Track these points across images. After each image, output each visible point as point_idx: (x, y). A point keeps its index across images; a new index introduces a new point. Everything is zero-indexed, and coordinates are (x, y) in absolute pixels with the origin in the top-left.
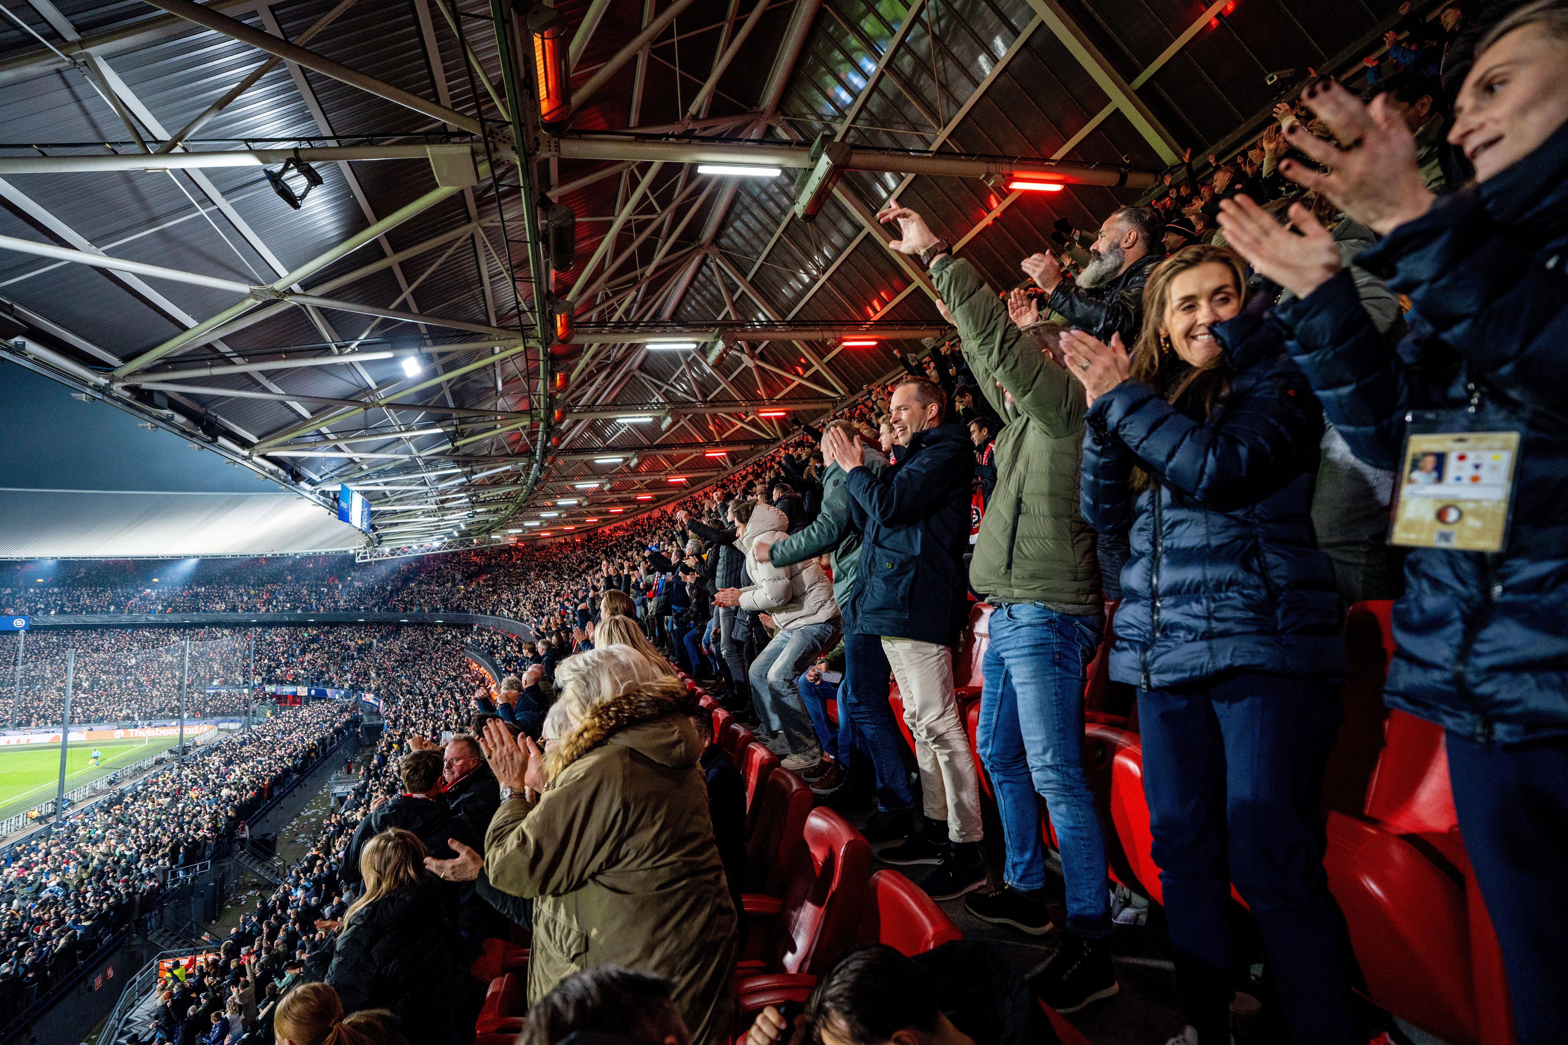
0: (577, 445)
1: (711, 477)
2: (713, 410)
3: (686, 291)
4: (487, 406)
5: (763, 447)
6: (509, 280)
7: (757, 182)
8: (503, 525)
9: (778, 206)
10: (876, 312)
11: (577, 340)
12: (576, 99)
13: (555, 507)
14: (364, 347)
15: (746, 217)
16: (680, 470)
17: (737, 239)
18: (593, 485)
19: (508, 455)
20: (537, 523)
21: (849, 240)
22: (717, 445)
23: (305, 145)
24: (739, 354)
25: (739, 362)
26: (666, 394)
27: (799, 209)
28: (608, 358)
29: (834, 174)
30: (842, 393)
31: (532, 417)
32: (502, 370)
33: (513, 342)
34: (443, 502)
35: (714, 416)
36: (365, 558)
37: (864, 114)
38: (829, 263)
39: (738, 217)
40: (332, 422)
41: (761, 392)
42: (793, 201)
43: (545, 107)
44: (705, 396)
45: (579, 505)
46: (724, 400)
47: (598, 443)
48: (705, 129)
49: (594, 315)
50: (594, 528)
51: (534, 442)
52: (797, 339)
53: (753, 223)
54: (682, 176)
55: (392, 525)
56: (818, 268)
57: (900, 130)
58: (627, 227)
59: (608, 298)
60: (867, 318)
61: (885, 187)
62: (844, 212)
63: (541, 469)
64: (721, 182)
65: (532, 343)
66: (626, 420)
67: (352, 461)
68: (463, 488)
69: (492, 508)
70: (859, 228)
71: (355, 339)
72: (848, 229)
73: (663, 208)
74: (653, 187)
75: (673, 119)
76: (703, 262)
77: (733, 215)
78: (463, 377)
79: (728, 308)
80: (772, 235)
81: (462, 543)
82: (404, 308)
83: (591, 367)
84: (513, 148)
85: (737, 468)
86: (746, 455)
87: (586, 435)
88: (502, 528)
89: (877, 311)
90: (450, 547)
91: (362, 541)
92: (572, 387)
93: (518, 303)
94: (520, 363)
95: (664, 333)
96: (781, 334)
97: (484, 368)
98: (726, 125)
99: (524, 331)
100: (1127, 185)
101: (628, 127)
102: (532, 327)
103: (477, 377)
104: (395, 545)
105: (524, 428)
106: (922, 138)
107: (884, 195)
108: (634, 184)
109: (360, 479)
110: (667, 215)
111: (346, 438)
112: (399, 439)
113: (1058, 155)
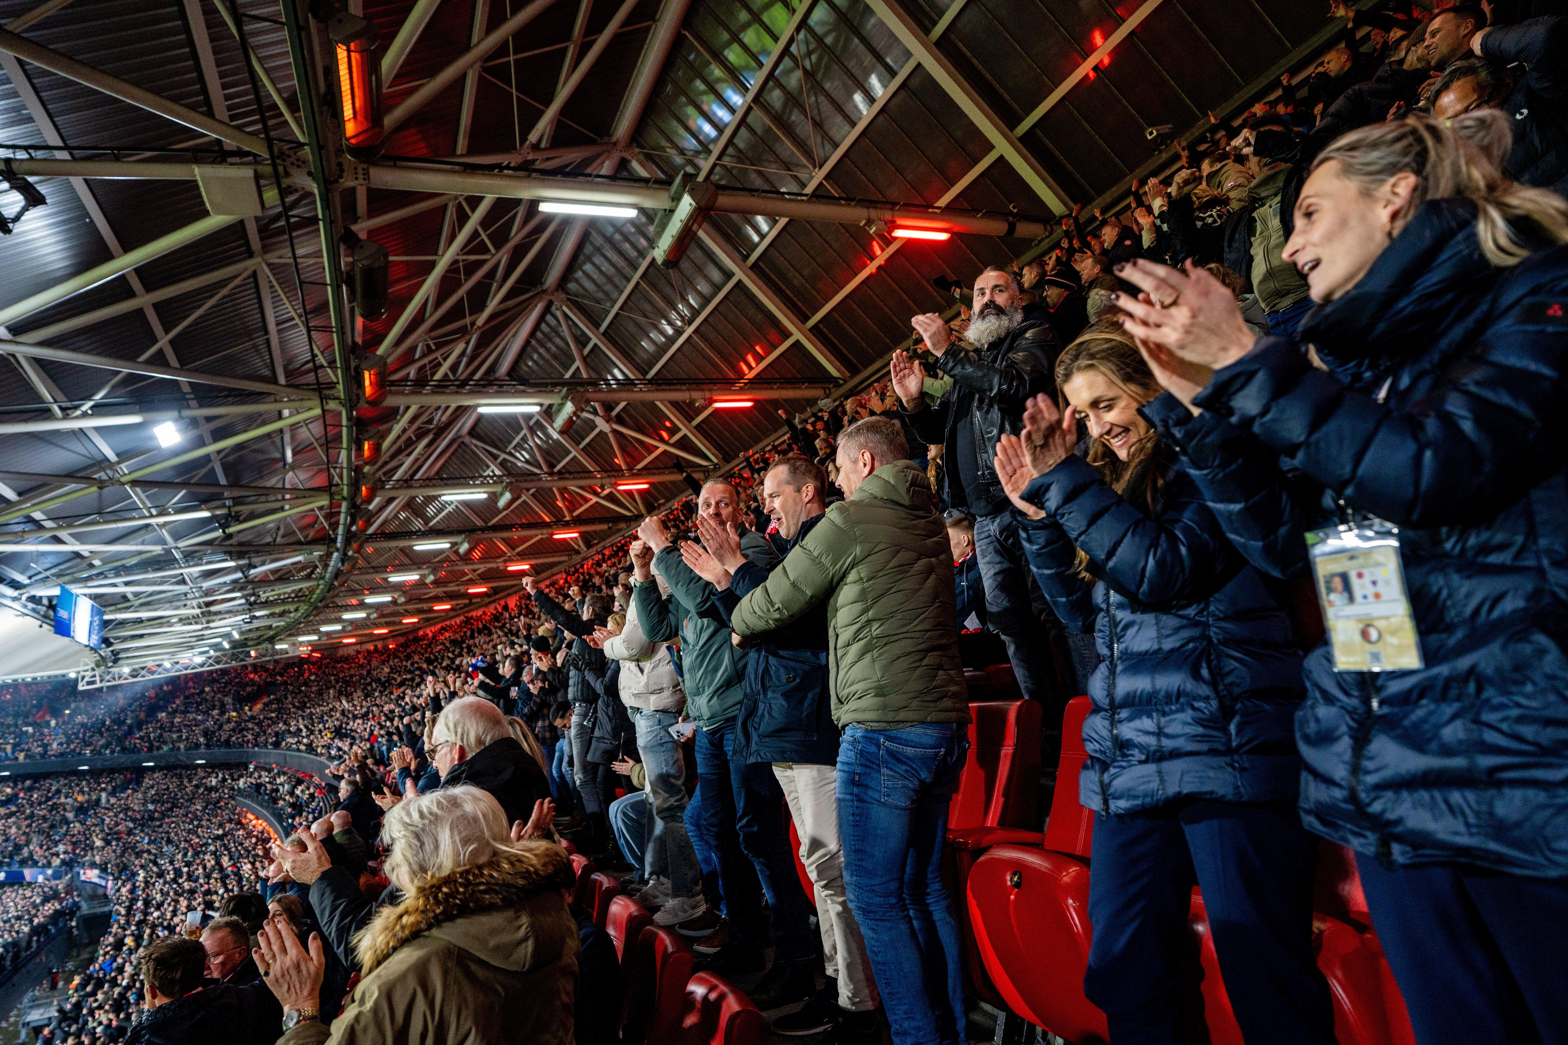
0: (391, 528)
1: (560, 563)
2: (562, 484)
3: (527, 343)
4: (272, 482)
5: (623, 525)
6: (303, 329)
7: (610, 221)
8: (292, 630)
9: (634, 246)
10: (750, 368)
11: (391, 401)
12: (390, 120)
13: (362, 606)
14: (99, 410)
15: (598, 260)
16: (522, 556)
17: (588, 284)
18: (412, 577)
19: (299, 543)
20: (338, 627)
21: (718, 288)
22: (566, 525)
23: (21, 155)
24: (591, 417)
25: (593, 426)
26: (503, 465)
27: (659, 253)
28: (430, 421)
29: (700, 215)
30: (715, 460)
31: (332, 495)
32: (293, 437)
33: (308, 404)
34: (208, 604)
35: (563, 490)
36: (93, 683)
37: (730, 150)
38: (695, 313)
39: (589, 259)
40: (51, 505)
41: (619, 461)
42: (652, 243)
43: (350, 128)
44: (552, 466)
45: (394, 602)
46: (575, 471)
47: (418, 524)
48: (548, 159)
49: (412, 371)
50: (415, 628)
51: (334, 526)
52: (661, 400)
53: (605, 267)
54: (521, 211)
55: (134, 637)
56: (682, 318)
57: (772, 170)
58: (453, 268)
59: (429, 351)
60: (741, 375)
61: (757, 230)
62: (710, 256)
63: (344, 559)
64: (567, 221)
65: (332, 405)
66: (453, 497)
67: (77, 555)
68: (236, 586)
69: (278, 610)
70: (729, 275)
71: (88, 398)
72: (716, 275)
73: (498, 247)
74: (485, 223)
75: (509, 147)
76: (547, 310)
77: (582, 258)
78: (239, 447)
79: (578, 363)
80: (628, 280)
81: (234, 657)
82: (159, 361)
83: (410, 433)
84: (310, 174)
85: (593, 551)
86: (603, 536)
87: (403, 515)
88: (291, 635)
89: (752, 368)
90: (218, 663)
91: (90, 660)
92: (384, 458)
93: (314, 356)
94: (317, 429)
95: (500, 393)
96: (642, 394)
97: (269, 435)
98: (572, 156)
99: (322, 390)
100: (1016, 235)
101: (453, 154)
102: (332, 385)
103: (257, 446)
104: (138, 663)
105: (321, 508)
106: (796, 178)
107: (756, 238)
108: (463, 219)
109: (90, 578)
110: (503, 256)
111: (70, 526)
112: (148, 526)
113: (943, 202)
